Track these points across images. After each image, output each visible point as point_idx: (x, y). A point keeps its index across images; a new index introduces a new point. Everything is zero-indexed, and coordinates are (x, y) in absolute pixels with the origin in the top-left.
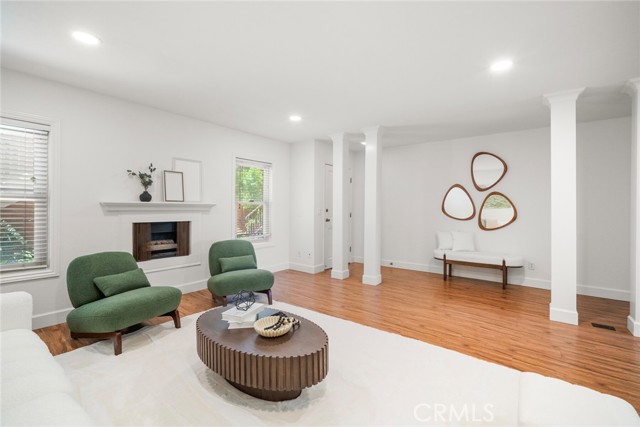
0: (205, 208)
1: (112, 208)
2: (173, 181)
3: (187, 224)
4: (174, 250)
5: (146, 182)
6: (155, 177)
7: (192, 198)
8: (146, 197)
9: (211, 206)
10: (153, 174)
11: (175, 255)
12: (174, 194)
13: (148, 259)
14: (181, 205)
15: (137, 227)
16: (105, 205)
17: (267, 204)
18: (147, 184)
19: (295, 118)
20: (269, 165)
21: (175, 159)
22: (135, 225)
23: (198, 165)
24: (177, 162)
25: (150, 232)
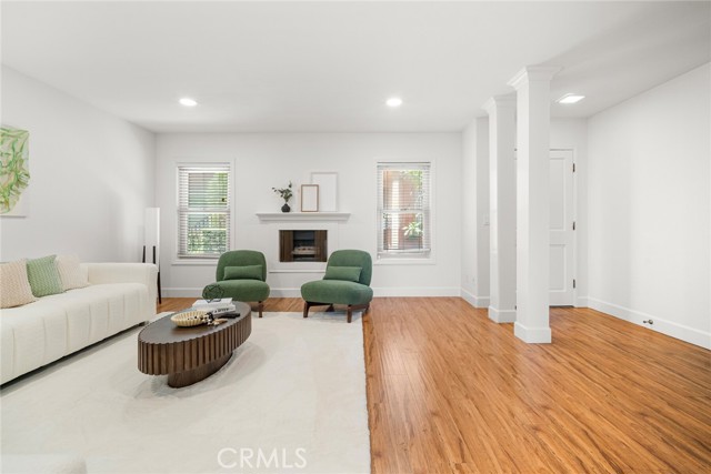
0: (342, 218)
1: (265, 218)
2: (309, 194)
3: (325, 233)
5: (287, 195)
6: (294, 191)
7: (328, 207)
8: (286, 209)
9: (348, 216)
10: (292, 189)
11: (313, 261)
12: (309, 205)
13: (290, 261)
14: (316, 215)
15: (283, 234)
16: (259, 215)
17: (427, 212)
18: (287, 198)
20: (427, 165)
21: (313, 173)
22: (281, 232)
23: (334, 176)
24: (315, 176)
25: (292, 238)
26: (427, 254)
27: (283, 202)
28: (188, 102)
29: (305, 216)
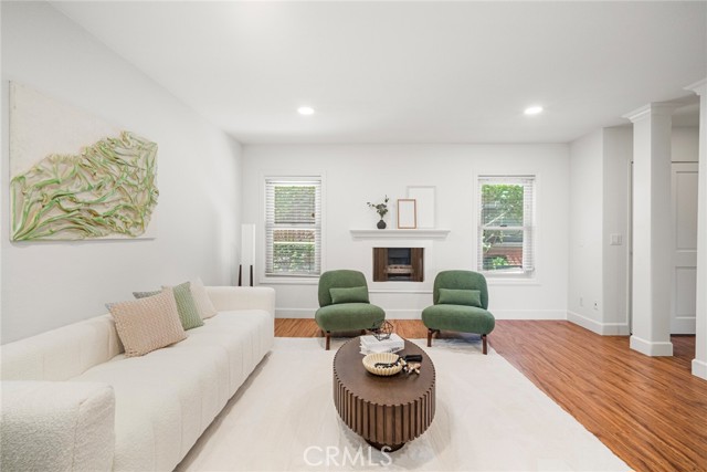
0: (440, 235)
1: (358, 235)
2: (406, 208)
3: (421, 251)
4: (408, 275)
5: (382, 210)
6: (390, 206)
7: (425, 223)
8: (382, 225)
9: (446, 233)
10: (388, 204)
11: (409, 280)
12: (407, 221)
13: (384, 280)
14: (413, 231)
15: (377, 251)
16: (352, 232)
17: (530, 229)
18: (383, 213)
19: (534, 110)
20: (531, 178)
21: (409, 187)
22: (375, 249)
23: (432, 190)
24: (411, 190)
25: (386, 256)
26: (528, 274)
27: (379, 218)
28: (306, 111)
29: (402, 232)
